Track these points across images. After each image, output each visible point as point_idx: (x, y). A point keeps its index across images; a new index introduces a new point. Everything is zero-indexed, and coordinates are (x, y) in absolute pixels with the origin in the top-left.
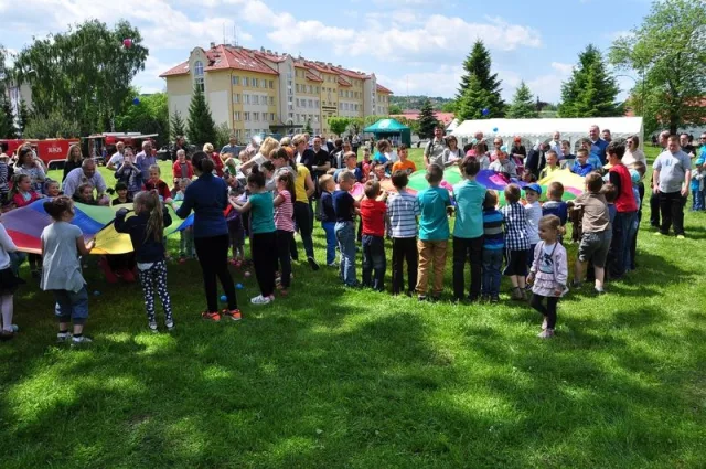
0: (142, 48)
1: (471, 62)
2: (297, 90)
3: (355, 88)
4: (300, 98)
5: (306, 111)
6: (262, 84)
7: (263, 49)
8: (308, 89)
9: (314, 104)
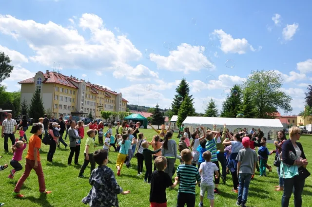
0: (10, 67)
1: (180, 89)
2: (86, 97)
3: (113, 99)
4: (87, 100)
5: (90, 107)
6: (69, 91)
7: (71, 76)
8: (91, 97)
9: (93, 104)
